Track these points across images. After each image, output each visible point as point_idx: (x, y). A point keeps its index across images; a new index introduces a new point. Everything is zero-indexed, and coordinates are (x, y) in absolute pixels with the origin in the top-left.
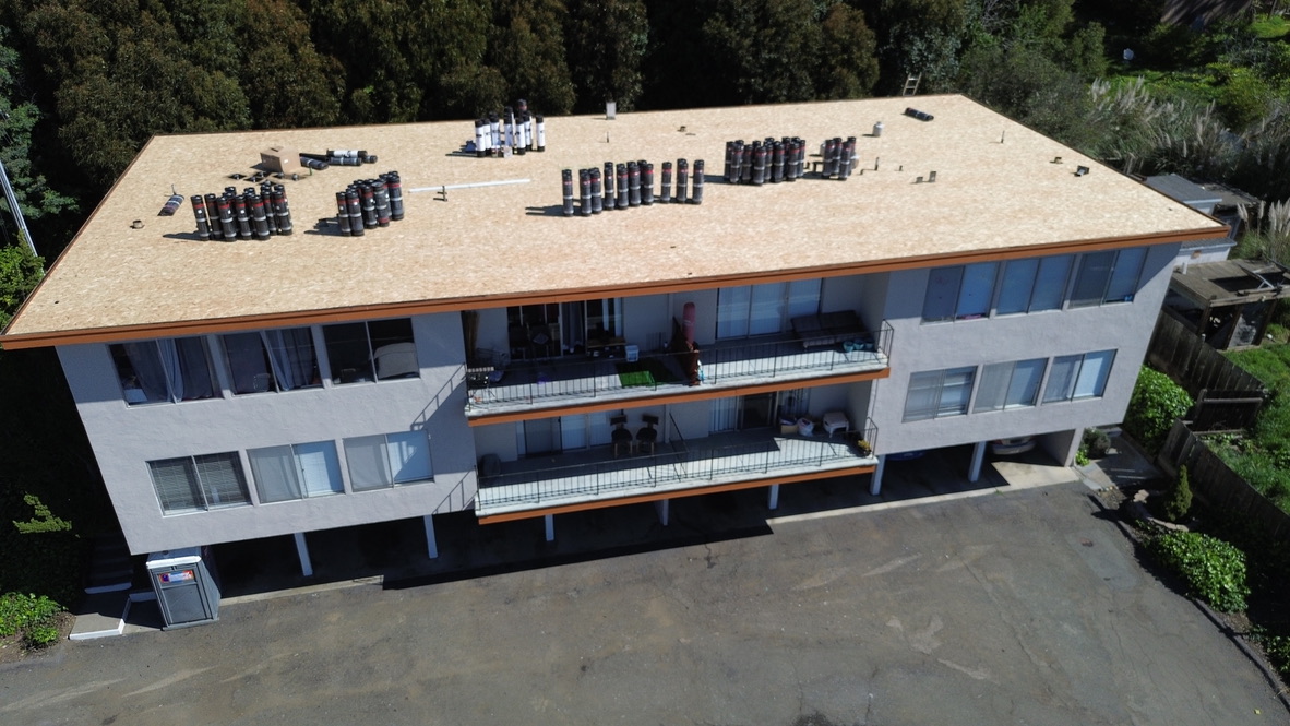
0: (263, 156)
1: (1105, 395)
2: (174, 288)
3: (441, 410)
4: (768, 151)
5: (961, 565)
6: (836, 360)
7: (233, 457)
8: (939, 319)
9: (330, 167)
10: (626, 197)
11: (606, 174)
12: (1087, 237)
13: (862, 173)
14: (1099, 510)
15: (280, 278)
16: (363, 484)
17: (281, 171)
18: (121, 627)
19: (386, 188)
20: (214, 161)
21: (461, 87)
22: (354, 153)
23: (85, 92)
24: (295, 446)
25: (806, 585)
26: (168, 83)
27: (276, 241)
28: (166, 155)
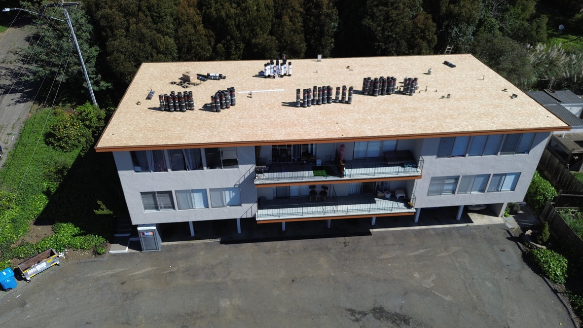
0: (183, 75)
1: (515, 190)
2: (153, 131)
3: (245, 180)
4: (380, 83)
5: (447, 254)
6: (400, 170)
7: (170, 193)
8: (444, 157)
9: (208, 80)
10: (321, 100)
11: (314, 91)
12: (508, 128)
13: (419, 92)
14: (510, 236)
15: (190, 129)
16: (215, 205)
17: (190, 81)
18: (127, 250)
19: (229, 94)
20: (165, 76)
21: (260, 44)
22: (218, 75)
23: (117, 43)
24: (192, 190)
25: (383, 257)
26: (148, 40)
27: (188, 113)
28: (147, 72)
